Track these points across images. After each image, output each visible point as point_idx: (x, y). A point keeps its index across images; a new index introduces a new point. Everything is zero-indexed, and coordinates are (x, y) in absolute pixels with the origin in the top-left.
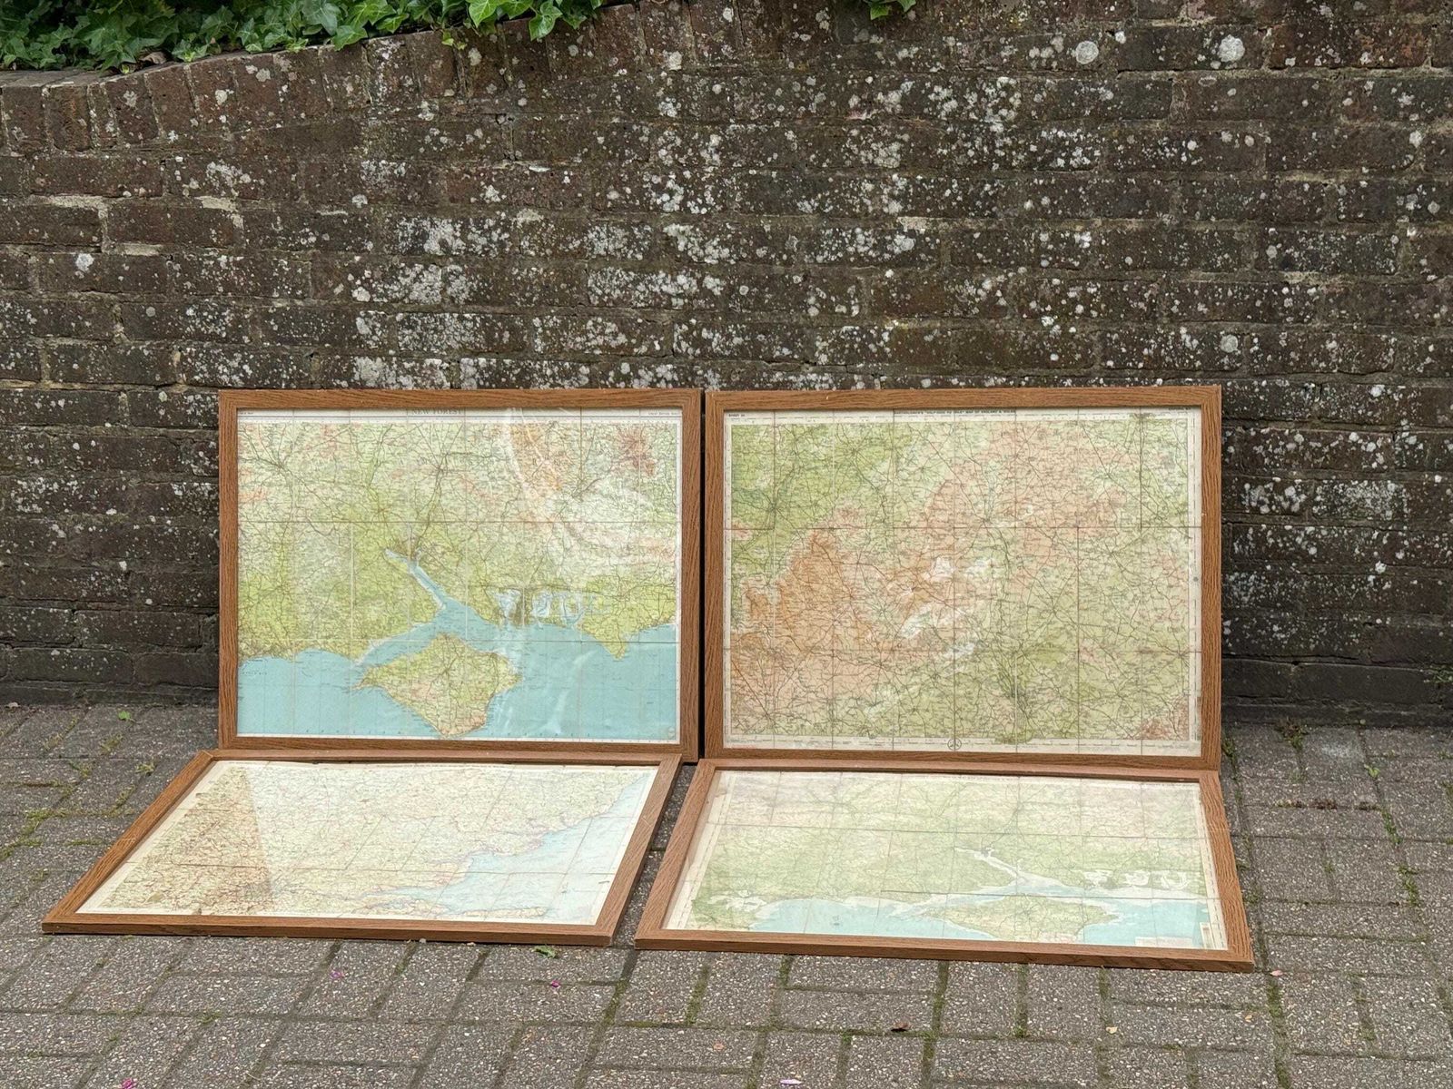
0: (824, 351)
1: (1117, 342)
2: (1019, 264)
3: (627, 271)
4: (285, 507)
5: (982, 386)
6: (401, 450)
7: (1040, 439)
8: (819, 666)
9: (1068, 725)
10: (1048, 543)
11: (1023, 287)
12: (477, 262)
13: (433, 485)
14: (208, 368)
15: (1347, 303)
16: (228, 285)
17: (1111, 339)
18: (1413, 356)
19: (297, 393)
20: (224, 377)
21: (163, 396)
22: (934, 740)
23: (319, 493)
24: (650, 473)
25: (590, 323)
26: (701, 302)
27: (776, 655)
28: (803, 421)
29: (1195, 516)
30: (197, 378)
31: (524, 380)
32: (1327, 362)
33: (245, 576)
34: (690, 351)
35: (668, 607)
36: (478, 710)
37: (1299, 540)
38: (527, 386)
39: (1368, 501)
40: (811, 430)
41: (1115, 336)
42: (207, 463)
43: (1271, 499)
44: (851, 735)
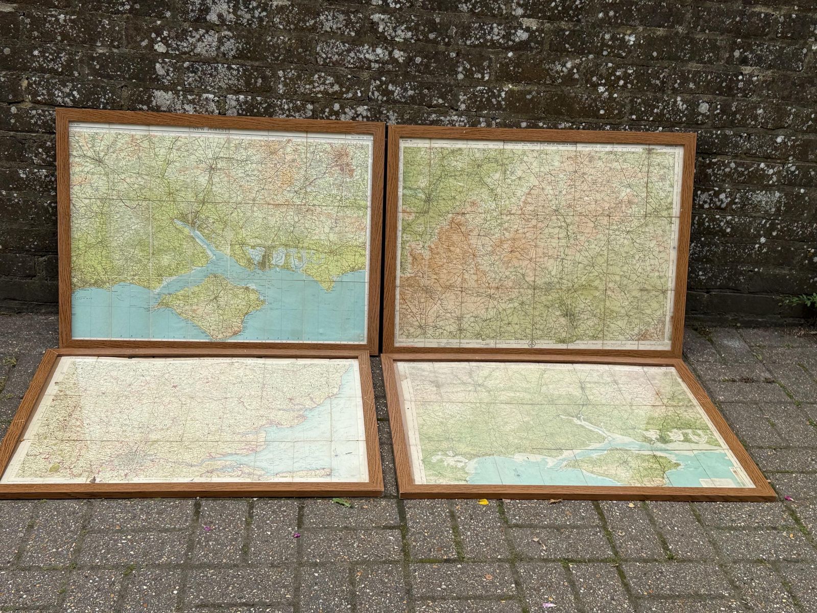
0: (464, 102)
1: (640, 104)
2: (590, 53)
3: (343, 43)
4: (103, 189)
5: (557, 128)
6: (186, 154)
7: (590, 162)
8: (453, 297)
9: (597, 332)
10: (592, 225)
11: (590, 68)
12: (243, 30)
13: (207, 178)
14: (48, 92)
15: (772, 87)
16: (65, 36)
17: (636, 102)
18: (802, 120)
19: (112, 112)
20: (59, 99)
21: (13, 110)
22: (520, 341)
23: (128, 180)
24: (351, 176)
25: (316, 76)
26: (390, 66)
27: (427, 290)
28: (448, 146)
29: (676, 210)
30: (39, 98)
31: (269, 112)
32: (756, 121)
33: (76, 234)
34: (380, 98)
35: (361, 259)
36: (236, 323)
37: (722, 224)
38: (271, 116)
39: (764, 203)
40: (453, 152)
41: (639, 101)
42: (44, 157)
43: (711, 200)
44: (471, 338)
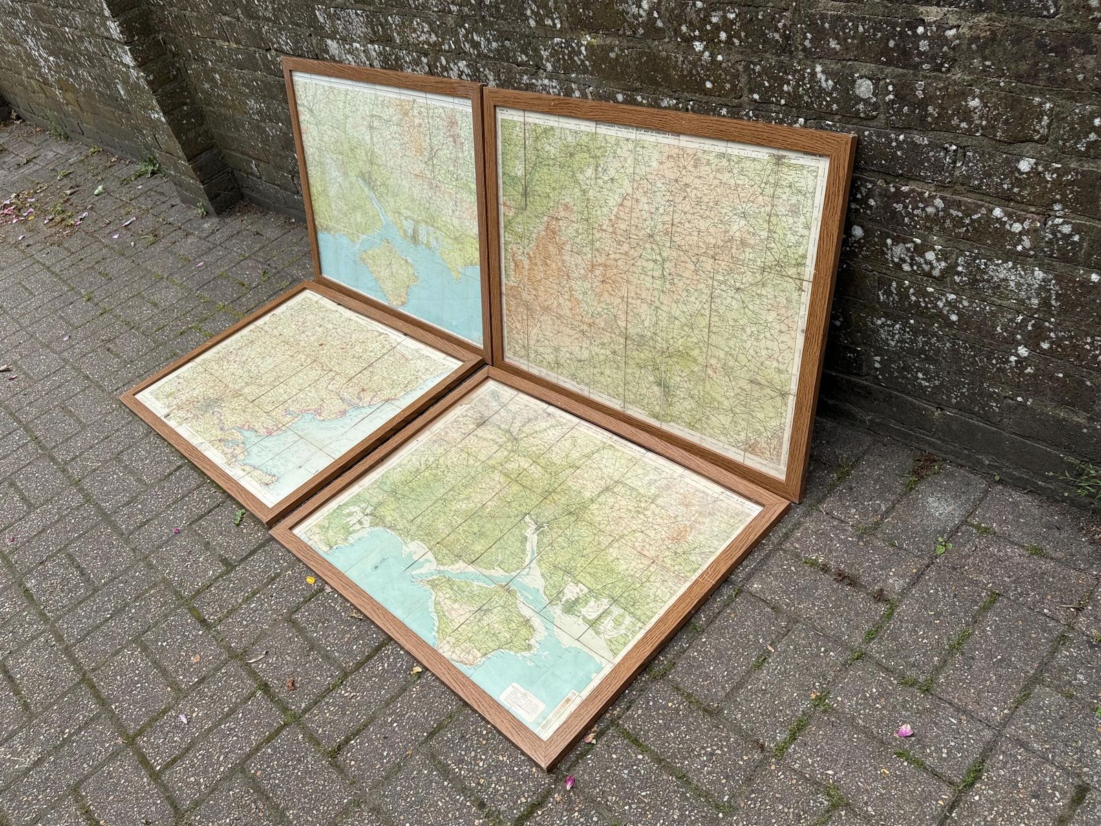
0: (548, 59)
1: (760, 75)
4: (317, 140)
5: (658, 106)
6: (354, 109)
7: (696, 167)
8: (550, 322)
10: (693, 268)
11: (673, 9)
13: (370, 137)
14: (277, 40)
17: (753, 70)
19: (308, 61)
20: (284, 47)
21: (269, 56)
23: (328, 133)
24: (462, 151)
27: (528, 307)
28: (541, 122)
29: (809, 271)
30: (275, 46)
32: (970, 122)
33: (311, 181)
34: (471, 51)
36: (403, 293)
37: (940, 304)
39: (1012, 284)
40: (546, 131)
41: (758, 68)
43: (912, 258)
44: (567, 377)
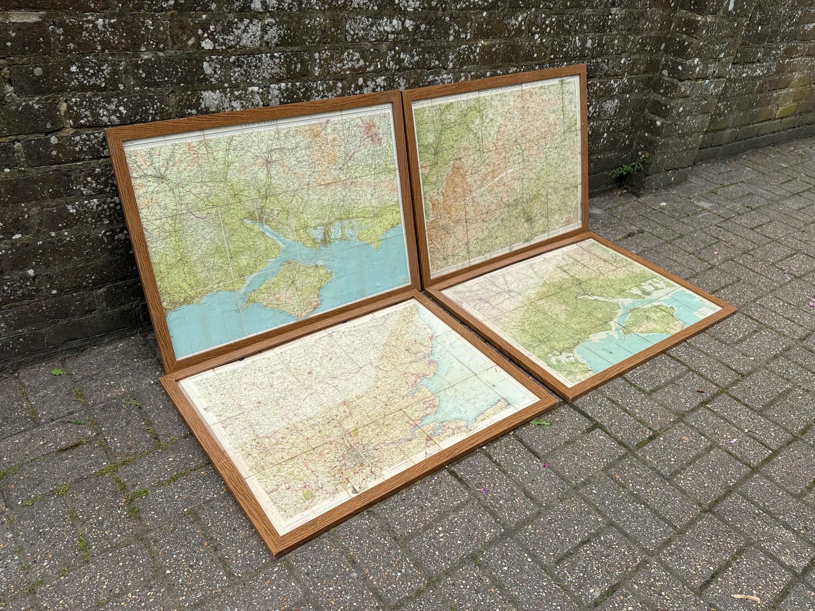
0: (452, 61)
1: (556, 45)
2: (533, 7)
3: (368, 18)
4: (171, 206)
5: (508, 73)
6: (242, 152)
7: (531, 97)
8: (462, 228)
9: (545, 227)
10: (537, 147)
11: (532, 19)
12: (284, 15)
13: (265, 172)
14: (91, 113)
15: (624, 22)
17: (554, 44)
18: (635, 44)
20: (104, 118)
21: (54, 140)
22: (504, 249)
23: (194, 191)
24: (380, 144)
25: (346, 54)
26: (403, 36)
27: (445, 228)
28: (443, 102)
29: (579, 124)
30: (82, 121)
31: (307, 95)
32: (613, 49)
33: (155, 259)
34: (394, 66)
35: (397, 216)
36: (314, 299)
40: (447, 107)
41: (556, 43)
42: (94, 185)
44: (476, 257)
